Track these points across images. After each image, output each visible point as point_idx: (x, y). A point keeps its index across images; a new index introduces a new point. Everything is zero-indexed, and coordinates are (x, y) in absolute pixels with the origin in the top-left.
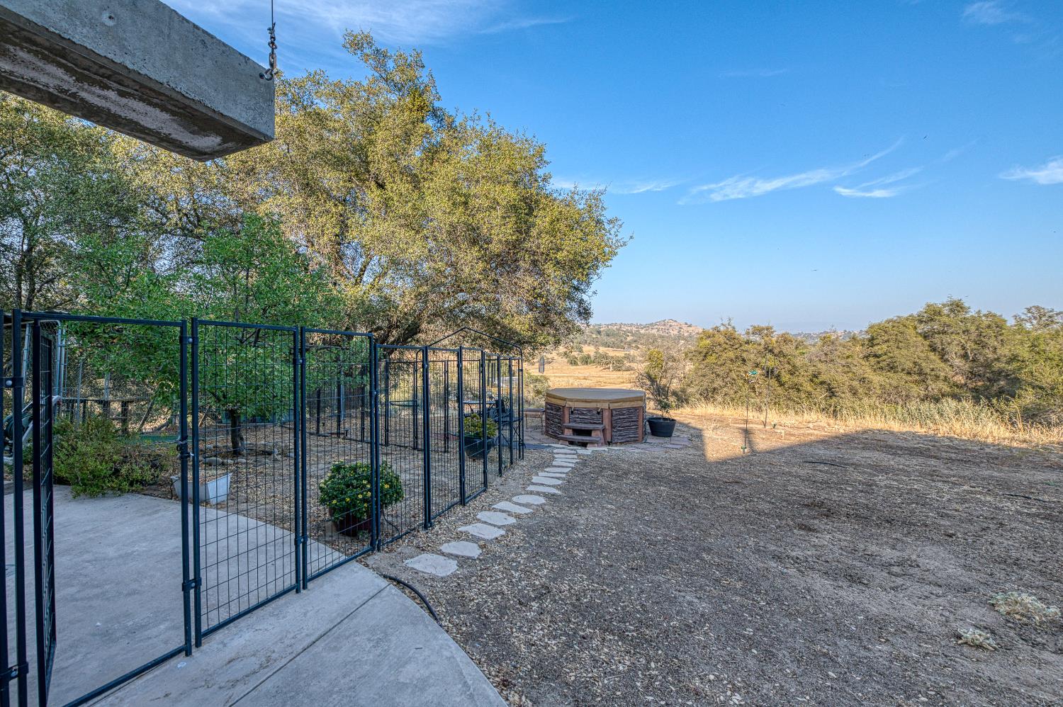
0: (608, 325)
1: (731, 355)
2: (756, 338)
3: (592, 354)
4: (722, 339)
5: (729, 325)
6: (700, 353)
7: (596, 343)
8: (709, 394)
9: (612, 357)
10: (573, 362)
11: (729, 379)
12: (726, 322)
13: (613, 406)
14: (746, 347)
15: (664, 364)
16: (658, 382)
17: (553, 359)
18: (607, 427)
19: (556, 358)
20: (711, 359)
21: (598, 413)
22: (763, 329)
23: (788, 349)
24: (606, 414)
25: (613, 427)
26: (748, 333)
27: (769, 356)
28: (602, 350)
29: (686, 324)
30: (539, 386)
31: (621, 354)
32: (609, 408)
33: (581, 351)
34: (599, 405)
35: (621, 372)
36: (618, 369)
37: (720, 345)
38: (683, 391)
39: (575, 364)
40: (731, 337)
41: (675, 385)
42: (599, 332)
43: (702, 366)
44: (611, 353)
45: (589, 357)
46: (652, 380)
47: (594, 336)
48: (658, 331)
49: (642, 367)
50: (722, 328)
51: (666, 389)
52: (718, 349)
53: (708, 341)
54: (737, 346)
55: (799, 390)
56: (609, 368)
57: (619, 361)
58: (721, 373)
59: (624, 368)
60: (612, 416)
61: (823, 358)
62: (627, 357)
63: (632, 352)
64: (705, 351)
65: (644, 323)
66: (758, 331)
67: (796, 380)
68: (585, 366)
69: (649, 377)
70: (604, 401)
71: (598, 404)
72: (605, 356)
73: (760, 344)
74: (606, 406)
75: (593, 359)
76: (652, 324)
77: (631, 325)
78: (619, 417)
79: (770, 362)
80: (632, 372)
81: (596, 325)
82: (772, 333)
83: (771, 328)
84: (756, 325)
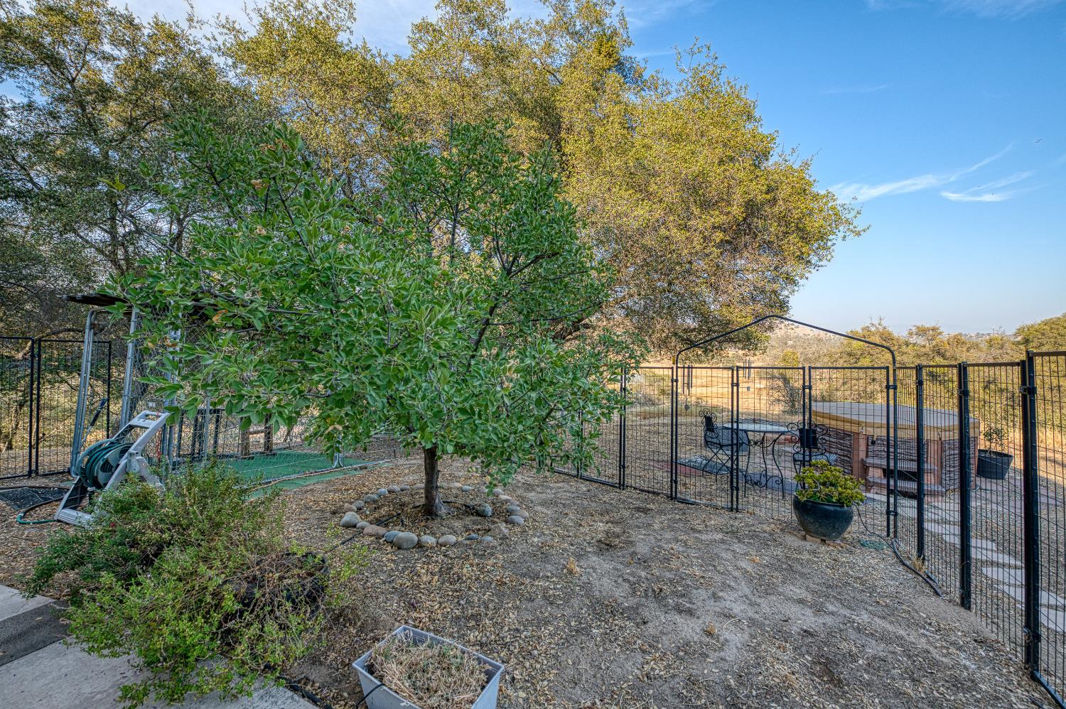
2: (920, 340)
4: (877, 340)
5: (880, 325)
6: (853, 355)
12: (876, 322)
13: (944, 436)
14: (904, 349)
20: (866, 362)
22: (928, 330)
23: (962, 351)
27: (938, 359)
32: (940, 439)
40: (887, 339)
50: (872, 328)
52: (873, 351)
54: (895, 348)
58: (880, 378)
64: (858, 353)
66: (922, 331)
73: (924, 346)
82: (940, 333)
83: (938, 329)
84: (919, 324)
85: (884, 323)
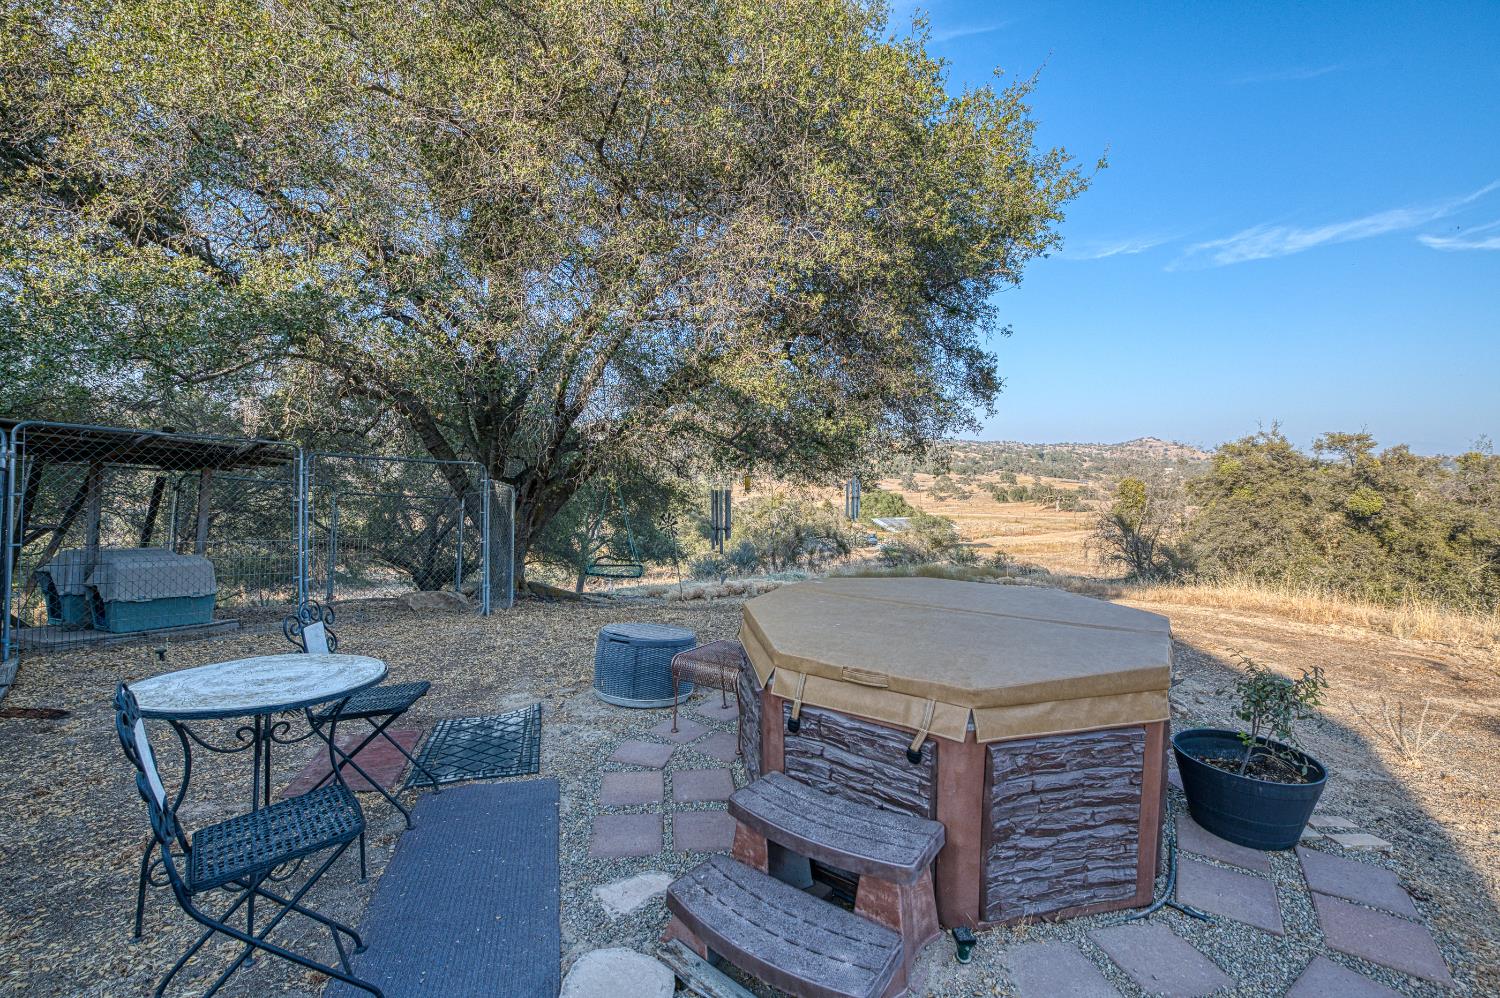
0: (1055, 446)
1: (1283, 486)
2: (1336, 457)
3: (1030, 487)
4: (1263, 458)
5: (1274, 434)
6: (1221, 483)
7: (1036, 471)
8: (1235, 559)
9: (1060, 492)
10: (1001, 497)
11: (1277, 530)
12: (1268, 430)
13: (997, 726)
14: (1310, 473)
15: (1147, 502)
16: (1136, 532)
17: (971, 492)
18: (959, 839)
19: (976, 490)
20: (1242, 494)
21: (914, 758)
22: (1351, 440)
23: (1407, 476)
24: (956, 768)
25: (989, 836)
26: (1319, 447)
27: (1364, 489)
28: (1045, 480)
29: (1176, 444)
30: (936, 531)
31: (1073, 486)
32: (972, 736)
33: (1013, 481)
34: (918, 715)
35: (1072, 513)
36: (1067, 508)
37: (1260, 468)
38: (1184, 549)
39: (1005, 500)
40: (1282, 456)
41: (1168, 538)
42: (1041, 456)
43: (1223, 506)
44: (1058, 484)
45: (1024, 490)
46: (1127, 528)
47: (1034, 461)
48: (1132, 454)
49: (1106, 505)
50: (1261, 441)
51: (1150, 542)
52: (1254, 476)
53: (1238, 462)
54: (1294, 471)
55: (1424, 556)
56: (1054, 507)
57: (1071, 496)
58: (1264, 521)
59: (1077, 507)
60: (988, 780)
61: (1466, 495)
62: (1083, 491)
63: (1091, 484)
64: (1231, 480)
65: (1110, 443)
66: (1339, 442)
67: (1418, 536)
68: (1019, 503)
69: (1120, 521)
70: (949, 695)
71: (917, 705)
72: (1049, 490)
73: (1343, 468)
74: (952, 722)
75: (1030, 494)
76: (1121, 444)
77: (1090, 445)
78: (1025, 783)
79: (1366, 500)
80: (1091, 513)
81: (1037, 445)
82: (1370, 446)
83: (1367, 438)
84: (1336, 431)
85: (1281, 432)
